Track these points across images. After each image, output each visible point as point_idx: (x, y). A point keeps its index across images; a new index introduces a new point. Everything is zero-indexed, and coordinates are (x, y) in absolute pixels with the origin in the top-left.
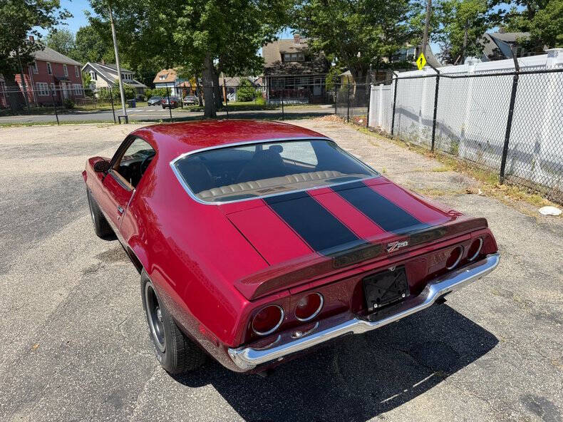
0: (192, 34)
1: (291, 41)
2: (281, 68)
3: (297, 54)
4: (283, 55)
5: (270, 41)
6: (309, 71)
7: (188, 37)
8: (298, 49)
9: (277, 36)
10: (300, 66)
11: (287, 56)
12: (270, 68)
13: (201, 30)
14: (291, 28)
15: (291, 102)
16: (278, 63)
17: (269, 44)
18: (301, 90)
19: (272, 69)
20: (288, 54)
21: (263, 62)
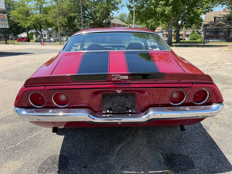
0: (165, 8)
1: (221, 11)
2: (213, 25)
3: (223, 17)
4: (215, 18)
5: (208, 12)
6: (228, 26)
7: (163, 10)
8: (224, 15)
9: (212, 9)
10: (224, 23)
11: (217, 19)
12: (207, 25)
13: (169, 6)
14: (222, 5)
15: (215, 40)
16: (211, 22)
17: (208, 13)
18: (222, 35)
19: (208, 25)
20: (218, 17)
21: (203, 22)
